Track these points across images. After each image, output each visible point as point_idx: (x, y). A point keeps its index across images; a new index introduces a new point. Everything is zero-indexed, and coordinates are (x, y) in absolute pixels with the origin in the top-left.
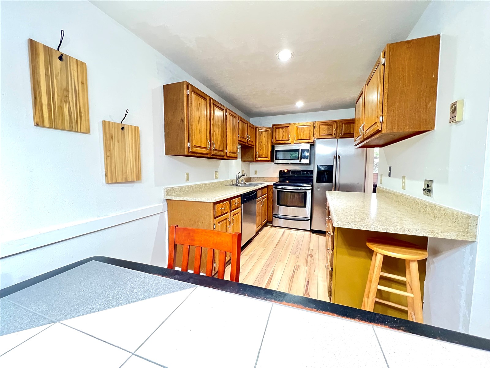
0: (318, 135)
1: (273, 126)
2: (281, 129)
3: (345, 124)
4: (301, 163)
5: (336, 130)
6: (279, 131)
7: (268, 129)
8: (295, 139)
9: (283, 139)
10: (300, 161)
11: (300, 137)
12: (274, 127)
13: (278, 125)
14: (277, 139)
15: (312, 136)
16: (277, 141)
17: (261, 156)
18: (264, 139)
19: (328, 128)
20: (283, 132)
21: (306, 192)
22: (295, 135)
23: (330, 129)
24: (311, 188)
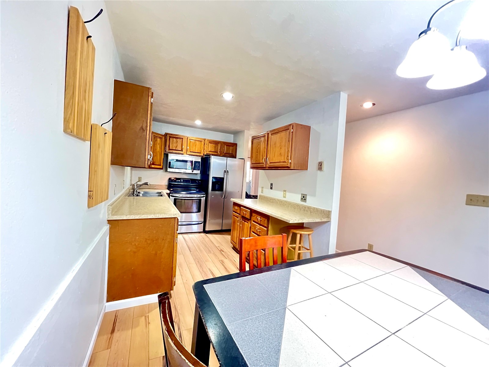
0: (207, 150)
1: (166, 134)
2: (175, 139)
3: (227, 145)
4: (193, 173)
5: (220, 149)
6: (173, 141)
7: (162, 137)
8: (188, 151)
9: (177, 149)
10: (192, 172)
11: (193, 150)
12: (168, 135)
13: (172, 134)
14: (171, 148)
15: (202, 150)
16: (170, 149)
17: (155, 164)
18: (158, 146)
19: (215, 146)
20: (177, 142)
21: (201, 199)
22: (188, 148)
23: (216, 147)
24: (205, 195)
